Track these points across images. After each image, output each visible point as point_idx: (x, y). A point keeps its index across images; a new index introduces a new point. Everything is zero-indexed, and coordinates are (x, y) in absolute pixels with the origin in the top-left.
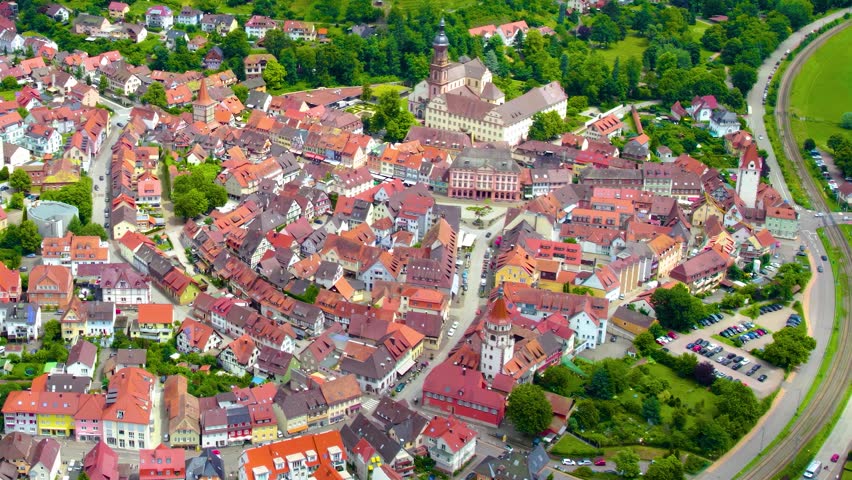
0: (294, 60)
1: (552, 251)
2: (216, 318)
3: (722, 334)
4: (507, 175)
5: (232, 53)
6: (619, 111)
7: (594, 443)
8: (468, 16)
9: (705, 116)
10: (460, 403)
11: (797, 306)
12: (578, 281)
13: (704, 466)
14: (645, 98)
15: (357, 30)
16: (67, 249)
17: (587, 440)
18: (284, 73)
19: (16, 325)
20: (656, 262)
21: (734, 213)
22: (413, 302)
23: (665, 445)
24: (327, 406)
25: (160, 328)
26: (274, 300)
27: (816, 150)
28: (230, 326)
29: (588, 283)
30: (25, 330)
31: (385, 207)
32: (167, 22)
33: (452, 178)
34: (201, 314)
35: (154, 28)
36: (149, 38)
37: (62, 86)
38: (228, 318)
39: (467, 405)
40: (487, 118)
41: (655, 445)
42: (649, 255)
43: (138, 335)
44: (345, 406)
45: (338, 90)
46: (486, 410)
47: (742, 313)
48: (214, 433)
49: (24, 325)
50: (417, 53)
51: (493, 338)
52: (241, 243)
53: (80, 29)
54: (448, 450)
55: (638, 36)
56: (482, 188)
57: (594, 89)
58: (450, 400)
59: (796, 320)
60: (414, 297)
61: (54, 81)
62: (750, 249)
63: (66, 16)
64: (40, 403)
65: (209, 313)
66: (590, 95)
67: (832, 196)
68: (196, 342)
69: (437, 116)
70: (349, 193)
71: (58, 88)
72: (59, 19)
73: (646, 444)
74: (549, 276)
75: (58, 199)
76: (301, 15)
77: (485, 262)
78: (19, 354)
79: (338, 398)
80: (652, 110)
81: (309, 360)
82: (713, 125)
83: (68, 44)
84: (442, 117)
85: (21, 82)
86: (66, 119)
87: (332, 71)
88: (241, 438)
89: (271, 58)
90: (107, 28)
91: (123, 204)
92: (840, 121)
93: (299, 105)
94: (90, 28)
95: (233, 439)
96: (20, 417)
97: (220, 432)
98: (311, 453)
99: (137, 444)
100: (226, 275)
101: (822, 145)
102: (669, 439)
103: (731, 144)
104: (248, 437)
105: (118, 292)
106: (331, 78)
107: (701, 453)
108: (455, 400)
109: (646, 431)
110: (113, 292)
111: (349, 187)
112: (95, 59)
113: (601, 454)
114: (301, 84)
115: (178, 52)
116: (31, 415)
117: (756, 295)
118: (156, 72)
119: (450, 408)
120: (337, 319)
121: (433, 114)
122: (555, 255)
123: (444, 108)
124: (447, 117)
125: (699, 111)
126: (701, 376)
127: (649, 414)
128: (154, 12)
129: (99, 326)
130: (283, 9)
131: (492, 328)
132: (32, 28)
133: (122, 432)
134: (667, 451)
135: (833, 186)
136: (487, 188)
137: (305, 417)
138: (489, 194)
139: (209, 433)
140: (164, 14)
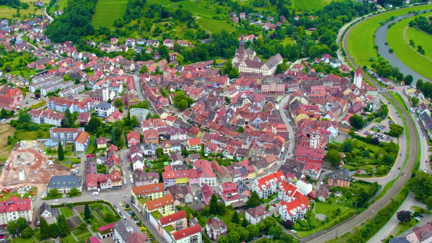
0: (186, 54)
1: (309, 108)
2: (214, 141)
3: (372, 129)
4: (280, 85)
5: (163, 53)
6: (298, 62)
7: (354, 166)
8: (236, 34)
9: (327, 61)
10: (309, 158)
11: (389, 118)
12: (321, 117)
13: (390, 169)
14: (304, 57)
15: (203, 42)
16: (151, 124)
17: (351, 165)
18: (183, 58)
19: (148, 151)
20: (342, 109)
21: (357, 91)
22: (277, 129)
23: (376, 164)
24: (268, 164)
25: (197, 146)
26: (230, 133)
27: (367, 69)
28: (219, 143)
29: (326, 117)
30: (151, 152)
31: (248, 99)
32: (133, 44)
33: (262, 88)
34: (207, 141)
35: (130, 46)
36: (129, 50)
37: (109, 69)
38: (219, 140)
39: (311, 159)
40: (262, 68)
41: (372, 164)
42: (340, 107)
43: (190, 149)
44: (273, 164)
45: (203, 63)
46: (318, 160)
47: (374, 122)
48: (237, 177)
49: (150, 151)
50: (225, 47)
51: (314, 136)
52: (207, 116)
53: (103, 49)
54: (316, 173)
55: (289, 37)
56: (272, 90)
57: (289, 55)
58: (305, 158)
59: (391, 122)
60: (277, 127)
61: (105, 67)
62: (367, 101)
63: (94, 44)
64: (176, 175)
65: (210, 140)
66: (288, 57)
67: (380, 83)
68: (212, 149)
69: (243, 68)
70: (231, 96)
71: (107, 70)
72: (92, 46)
73: (368, 164)
74: (312, 116)
75: (138, 107)
76: (180, 38)
77: (286, 114)
78: (153, 160)
79: (271, 161)
80: (308, 61)
81: (253, 150)
82: (331, 64)
83: (100, 55)
84: (245, 68)
85: (91, 69)
86: (120, 80)
87: (199, 56)
88: (245, 178)
89: (177, 53)
90: (113, 48)
91: (161, 107)
92: (369, 59)
93: (195, 69)
94: (107, 48)
95: (242, 179)
96: (170, 180)
97: (239, 176)
98: (276, 179)
99: (212, 184)
100: (208, 127)
101: (369, 67)
102: (377, 162)
103: (341, 69)
104: (247, 177)
105: (176, 136)
106: (199, 59)
107: (388, 165)
108: (307, 158)
109: (367, 161)
110: (174, 136)
111: (231, 94)
112: (114, 59)
113: (358, 169)
114: (189, 62)
115: (143, 54)
116: (173, 179)
117: (377, 116)
118: (138, 62)
119: (305, 161)
120: (253, 137)
121: (242, 68)
122: (311, 109)
123: (246, 65)
124: (247, 69)
125: (325, 59)
126: (375, 142)
127: (366, 155)
128: (128, 41)
129: (176, 148)
130: (173, 36)
131: (314, 133)
132: (83, 50)
133: (206, 181)
134: (377, 166)
135: (379, 80)
136: (274, 90)
137: (263, 169)
138: (275, 92)
139: (235, 178)
140: (132, 41)
